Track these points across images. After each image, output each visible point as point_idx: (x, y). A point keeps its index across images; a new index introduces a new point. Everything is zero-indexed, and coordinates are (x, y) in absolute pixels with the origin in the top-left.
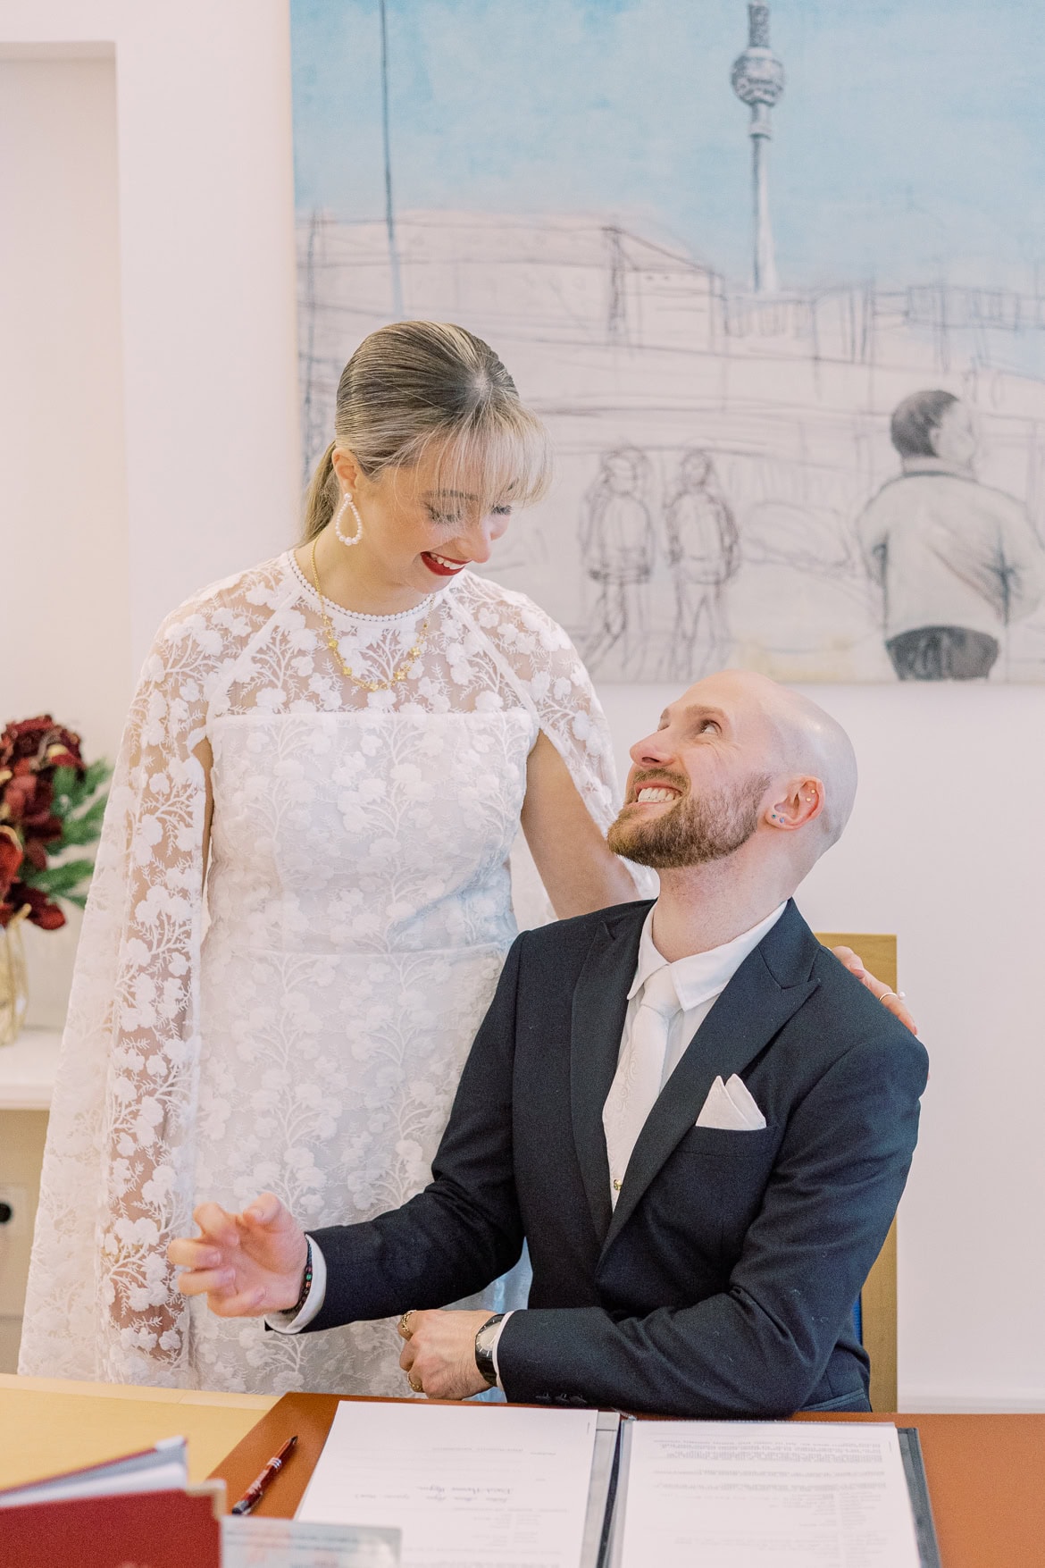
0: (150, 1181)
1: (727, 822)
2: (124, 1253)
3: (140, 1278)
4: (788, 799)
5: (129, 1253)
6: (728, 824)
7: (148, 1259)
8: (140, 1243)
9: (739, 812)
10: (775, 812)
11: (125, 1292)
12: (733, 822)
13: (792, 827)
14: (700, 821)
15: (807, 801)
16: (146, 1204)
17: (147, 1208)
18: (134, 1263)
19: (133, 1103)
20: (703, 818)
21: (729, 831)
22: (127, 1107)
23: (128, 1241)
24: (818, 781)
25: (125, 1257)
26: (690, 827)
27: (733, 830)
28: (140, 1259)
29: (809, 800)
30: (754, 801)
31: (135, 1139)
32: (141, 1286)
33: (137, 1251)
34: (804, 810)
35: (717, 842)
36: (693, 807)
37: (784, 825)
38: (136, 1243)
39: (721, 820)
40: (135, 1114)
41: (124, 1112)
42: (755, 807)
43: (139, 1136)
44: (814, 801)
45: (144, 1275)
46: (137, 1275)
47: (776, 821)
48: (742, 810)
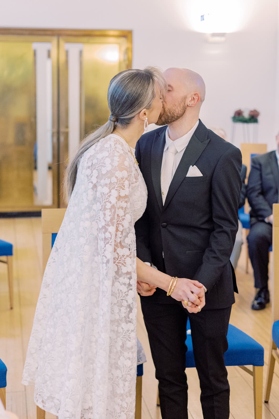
0: (131, 313)
1: (178, 110)
2: (124, 332)
3: (129, 339)
4: (192, 99)
5: (126, 332)
6: (179, 110)
7: (131, 333)
8: (129, 330)
9: (181, 106)
10: (190, 103)
11: (125, 342)
12: (180, 110)
13: (194, 105)
14: (172, 113)
15: (196, 98)
16: (130, 319)
17: (130, 320)
18: (127, 335)
19: (126, 292)
20: (172, 112)
21: (180, 112)
22: (124, 293)
23: (125, 329)
24: (198, 93)
25: (125, 333)
26: (171, 114)
27: (181, 111)
28: (129, 334)
29: (197, 98)
30: (184, 103)
31: (127, 302)
32: (130, 341)
33: (128, 332)
34: (196, 101)
35: (179, 115)
36: (169, 110)
37: (193, 105)
38: (128, 330)
39: (177, 110)
40: (127, 295)
41: (124, 295)
42: (185, 104)
43: (128, 301)
44: (198, 98)
45: (130, 338)
46: (128, 338)
47: (191, 105)
48: (182, 106)
